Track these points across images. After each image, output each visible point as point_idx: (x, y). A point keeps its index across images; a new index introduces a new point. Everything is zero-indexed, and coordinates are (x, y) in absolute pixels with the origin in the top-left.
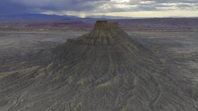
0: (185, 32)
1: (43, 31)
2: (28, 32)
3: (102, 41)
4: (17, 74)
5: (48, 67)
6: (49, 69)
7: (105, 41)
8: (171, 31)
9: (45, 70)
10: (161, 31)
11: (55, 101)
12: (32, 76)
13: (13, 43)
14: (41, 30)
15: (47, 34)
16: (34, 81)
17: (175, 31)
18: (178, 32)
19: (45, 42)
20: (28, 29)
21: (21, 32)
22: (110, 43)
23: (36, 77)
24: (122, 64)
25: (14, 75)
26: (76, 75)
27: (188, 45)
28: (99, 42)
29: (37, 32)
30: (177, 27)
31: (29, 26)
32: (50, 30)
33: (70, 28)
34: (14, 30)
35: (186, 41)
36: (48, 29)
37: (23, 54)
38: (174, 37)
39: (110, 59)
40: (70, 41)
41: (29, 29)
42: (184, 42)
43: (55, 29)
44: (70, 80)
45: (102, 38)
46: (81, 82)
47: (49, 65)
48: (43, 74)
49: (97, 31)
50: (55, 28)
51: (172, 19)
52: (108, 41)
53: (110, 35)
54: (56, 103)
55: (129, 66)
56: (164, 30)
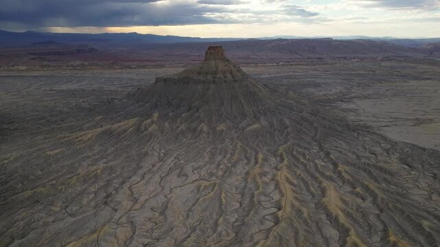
0: (314, 65)
3: (225, 77)
8: (292, 65)
10: (274, 64)
17: (299, 65)
18: (302, 65)
22: (235, 79)
27: (326, 84)
28: (219, 79)
30: (299, 56)
33: (87, 64)
35: (322, 78)
36: (37, 67)
38: (300, 74)
39: (243, 101)
42: (319, 81)
43: (51, 66)
45: (224, 73)
49: (213, 63)
51: (285, 42)
56: (280, 63)
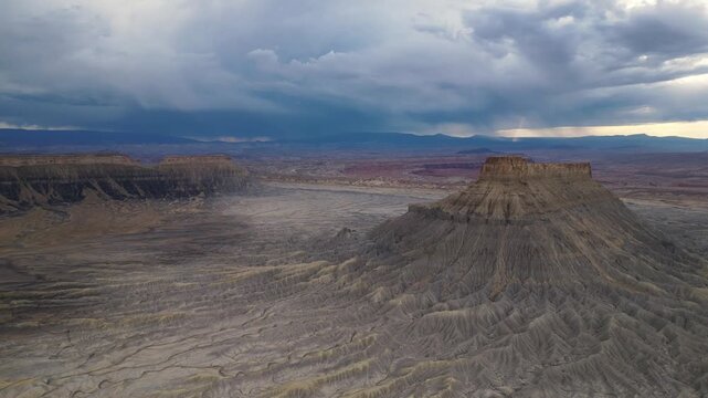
1: (382, 186)
2: (339, 188)
3: (490, 213)
4: (277, 271)
5: (342, 266)
6: (343, 269)
7: (499, 213)
9: (335, 270)
11: (328, 325)
12: (306, 278)
13: (294, 213)
14: (378, 183)
15: (389, 195)
16: (306, 287)
19: (371, 215)
20: (340, 179)
21: (321, 187)
22: (511, 218)
23: (310, 282)
24: (531, 279)
25: (270, 274)
26: (396, 287)
28: (479, 214)
29: (363, 189)
31: (348, 170)
32: (403, 186)
34: (307, 180)
36: (395, 183)
37: (305, 237)
39: (501, 262)
40: (417, 211)
41: (344, 179)
43: (416, 183)
44: (378, 294)
45: (491, 206)
46: (399, 301)
47: (347, 262)
48: (327, 278)
49: (484, 186)
50: (421, 178)
52: (507, 215)
53: (516, 198)
54: (330, 329)
55: (550, 287)
